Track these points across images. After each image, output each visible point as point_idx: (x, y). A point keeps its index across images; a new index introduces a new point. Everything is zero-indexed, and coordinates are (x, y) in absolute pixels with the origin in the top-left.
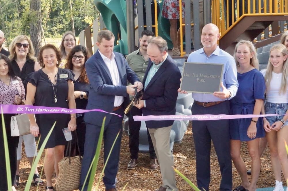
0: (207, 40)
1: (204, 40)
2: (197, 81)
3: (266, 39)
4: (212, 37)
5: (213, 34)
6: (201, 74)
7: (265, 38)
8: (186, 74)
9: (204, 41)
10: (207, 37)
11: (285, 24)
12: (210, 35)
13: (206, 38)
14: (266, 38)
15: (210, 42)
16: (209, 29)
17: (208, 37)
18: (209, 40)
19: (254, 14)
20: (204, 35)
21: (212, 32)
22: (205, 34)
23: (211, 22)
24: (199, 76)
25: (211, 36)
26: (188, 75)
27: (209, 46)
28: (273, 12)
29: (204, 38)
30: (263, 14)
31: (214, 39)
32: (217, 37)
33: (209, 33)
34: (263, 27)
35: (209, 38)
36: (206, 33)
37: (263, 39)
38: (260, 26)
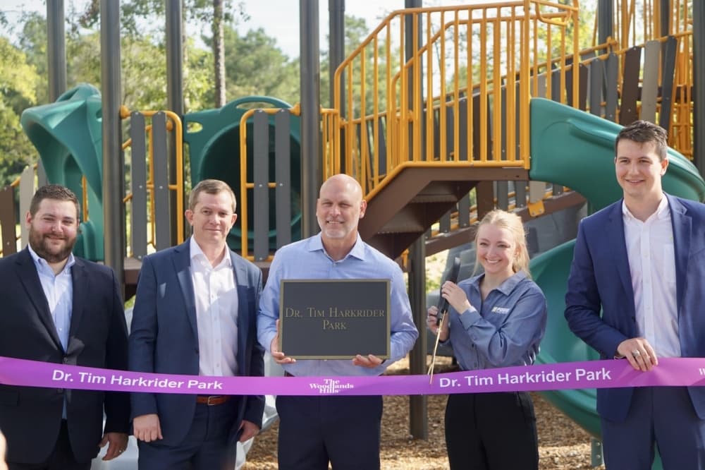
0: (335, 218)
1: (328, 219)
2: (324, 328)
3: (463, 230)
4: (349, 211)
5: (350, 204)
6: (333, 310)
7: (460, 226)
8: (290, 312)
9: (328, 222)
10: (334, 211)
11: (510, 194)
12: (343, 205)
13: (332, 212)
14: (463, 227)
15: (342, 223)
16: (339, 188)
17: (337, 211)
18: (341, 220)
19: (430, 162)
20: (325, 205)
21: (347, 196)
22: (330, 204)
23: (343, 171)
24: (327, 313)
25: (344, 208)
26: (297, 314)
27: (342, 233)
28: (490, 157)
29: (326, 215)
30: (451, 163)
31: (353, 216)
32: (359, 210)
33: (340, 200)
34: (453, 198)
35: (339, 213)
36: (332, 200)
37: (454, 230)
38: (444, 195)
